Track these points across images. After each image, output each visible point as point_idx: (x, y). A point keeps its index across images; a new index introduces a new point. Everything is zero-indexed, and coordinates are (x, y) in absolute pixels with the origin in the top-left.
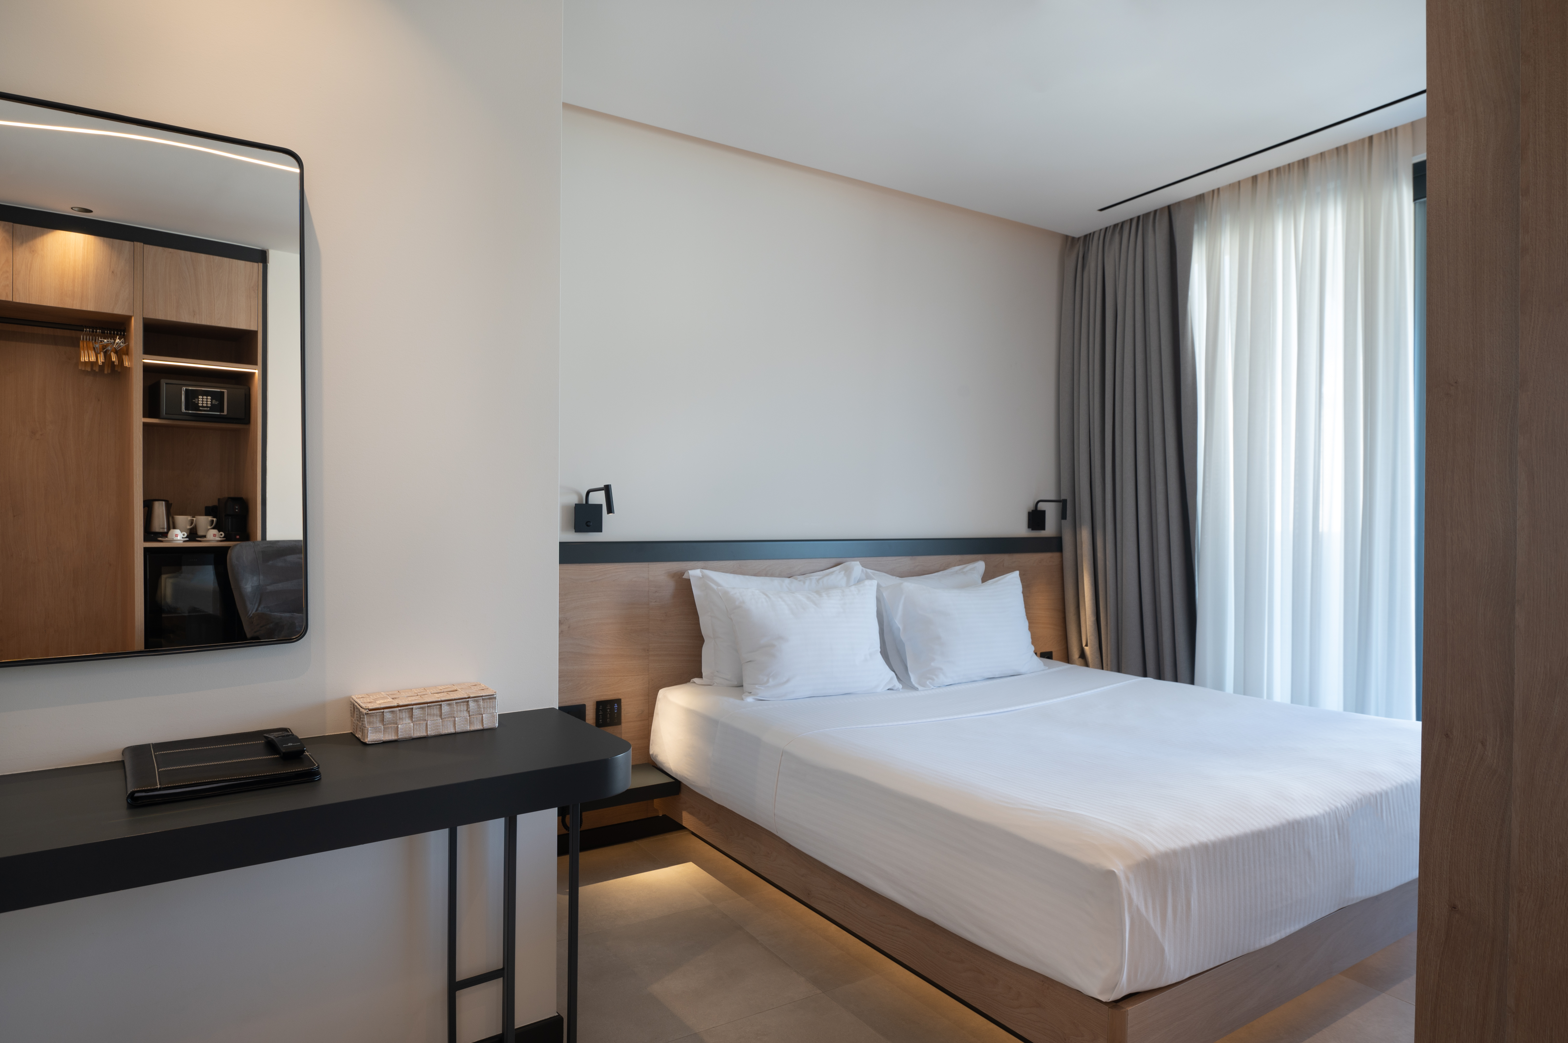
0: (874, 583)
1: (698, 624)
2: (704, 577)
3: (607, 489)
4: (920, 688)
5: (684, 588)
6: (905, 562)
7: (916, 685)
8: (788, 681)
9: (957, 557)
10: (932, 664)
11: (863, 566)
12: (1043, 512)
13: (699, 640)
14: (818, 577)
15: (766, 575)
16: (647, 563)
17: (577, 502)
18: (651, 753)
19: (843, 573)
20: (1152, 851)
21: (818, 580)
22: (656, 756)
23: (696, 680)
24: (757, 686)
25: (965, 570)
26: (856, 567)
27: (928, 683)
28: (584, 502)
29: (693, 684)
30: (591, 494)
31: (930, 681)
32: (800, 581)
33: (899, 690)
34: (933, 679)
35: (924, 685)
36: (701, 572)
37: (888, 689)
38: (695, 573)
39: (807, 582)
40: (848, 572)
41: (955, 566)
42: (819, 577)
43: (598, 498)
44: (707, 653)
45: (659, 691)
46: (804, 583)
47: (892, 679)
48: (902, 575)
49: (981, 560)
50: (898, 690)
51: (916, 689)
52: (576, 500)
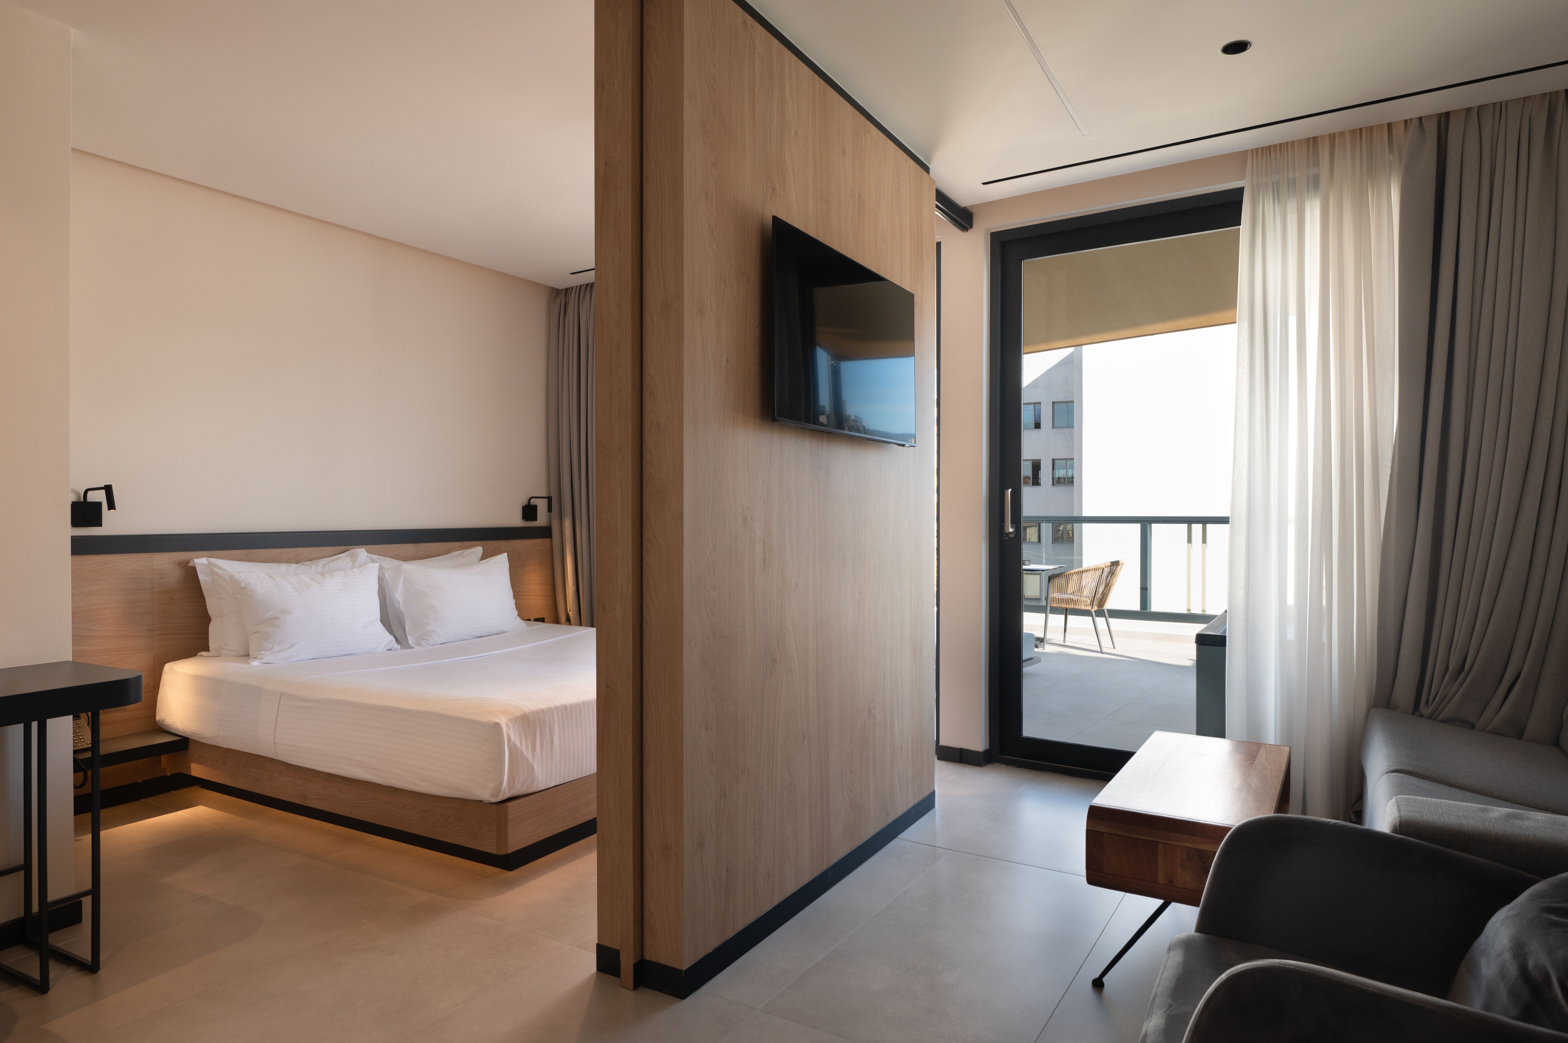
0: (377, 565)
1: (205, 606)
2: (210, 564)
3: (108, 489)
4: (416, 646)
5: (191, 575)
6: (410, 548)
7: (413, 645)
8: (291, 646)
9: (458, 544)
10: (427, 628)
11: (368, 552)
12: (536, 506)
13: (206, 619)
14: (324, 562)
15: (274, 562)
16: (151, 554)
17: (74, 500)
18: (157, 719)
19: (349, 558)
21: (324, 565)
22: (163, 721)
23: (203, 653)
24: (262, 652)
25: (464, 554)
26: (362, 553)
27: (423, 643)
28: (82, 500)
29: (202, 657)
30: (89, 493)
31: (425, 641)
32: (307, 566)
33: (398, 650)
34: (428, 640)
35: (419, 645)
36: (208, 560)
37: (388, 650)
38: (201, 562)
39: (314, 567)
40: (354, 558)
41: (456, 551)
42: (326, 562)
43: (100, 497)
44: (214, 630)
45: (164, 666)
46: (311, 567)
47: (391, 641)
48: (406, 559)
49: (480, 545)
50: (396, 650)
51: (411, 648)
52: (73, 498)
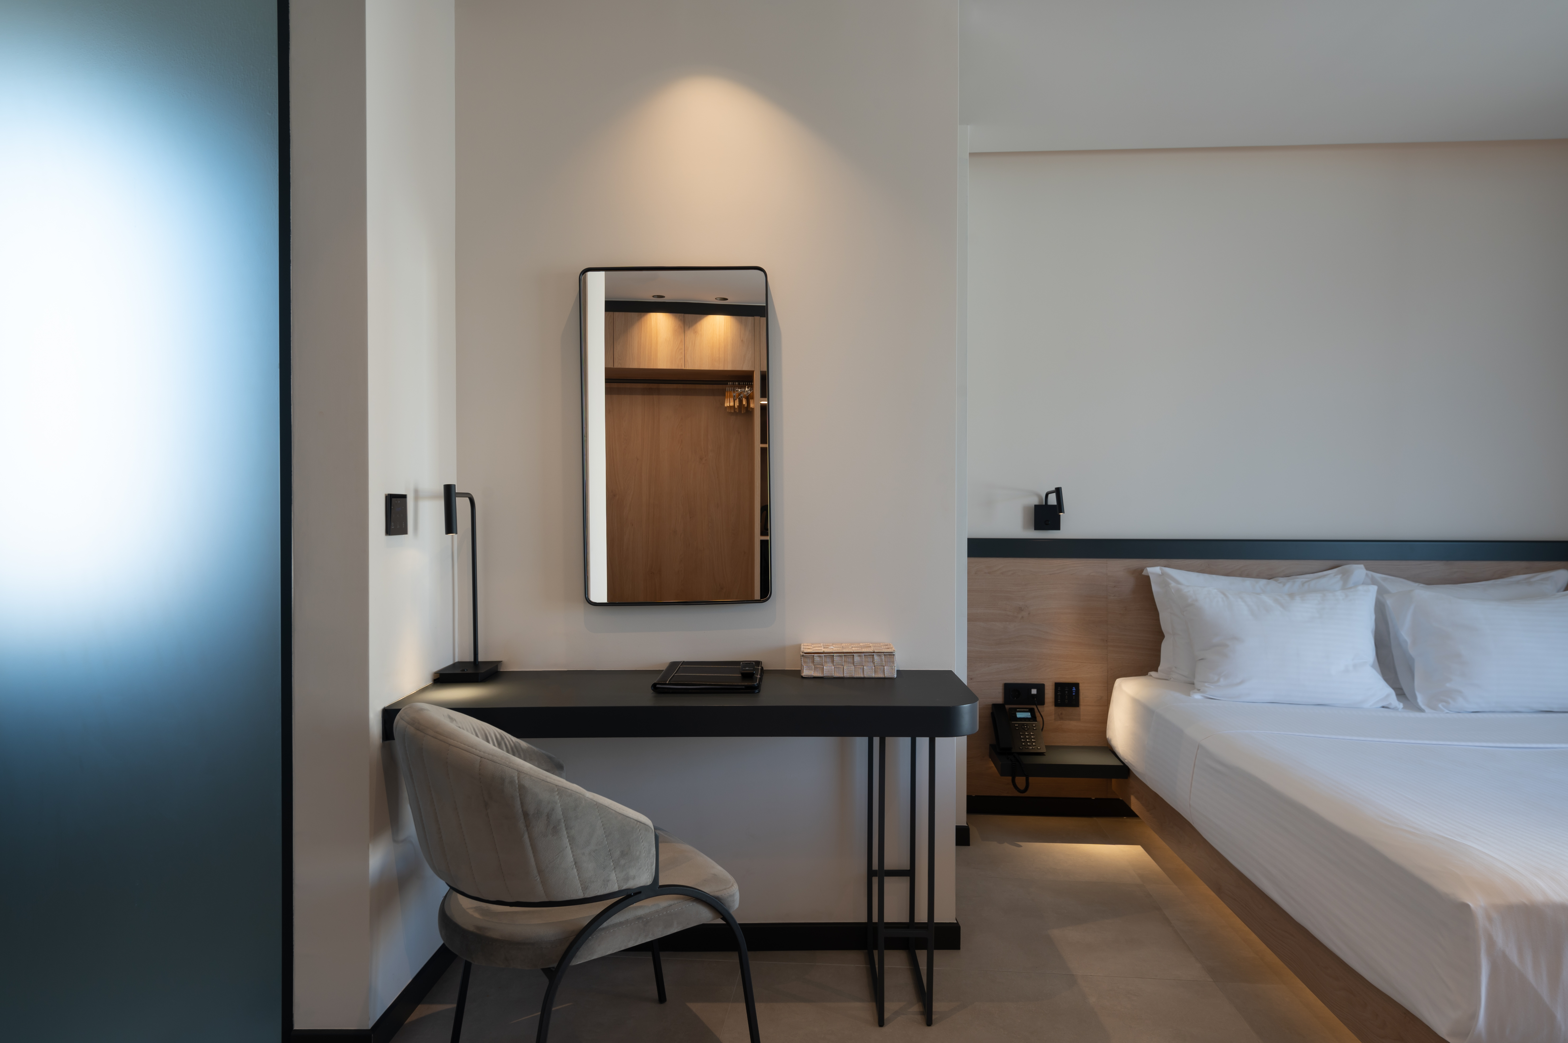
0: (1374, 589)
1: (1158, 620)
2: (1163, 574)
3: (1058, 491)
4: (1427, 710)
5: (1144, 583)
6: (1437, 567)
7: (1423, 707)
8: (1242, 682)
10: (1449, 685)
11: (1367, 569)
13: (1159, 635)
14: (1304, 580)
15: (1241, 575)
16: (1105, 559)
17: (1037, 503)
18: (1107, 737)
19: (1339, 576)
20: (1538, 898)
21: (1303, 584)
22: (1110, 740)
23: (1153, 673)
24: (1206, 684)
25: (1533, 580)
26: (1359, 571)
27: (1440, 705)
28: (1044, 504)
29: (1151, 677)
30: (1050, 495)
31: (1444, 704)
32: (1280, 583)
33: (1399, 710)
34: (1447, 702)
35: (1434, 708)
36: (1161, 569)
37: (1383, 707)
38: (1155, 570)
39: (1288, 585)
40: (1346, 577)
41: (1518, 574)
42: (1307, 580)
43: (1053, 500)
44: (1166, 648)
45: (1115, 680)
46: (1284, 585)
47: (1388, 696)
48: (1430, 582)
50: (1395, 708)
51: (1421, 710)
52: (1036, 501)
